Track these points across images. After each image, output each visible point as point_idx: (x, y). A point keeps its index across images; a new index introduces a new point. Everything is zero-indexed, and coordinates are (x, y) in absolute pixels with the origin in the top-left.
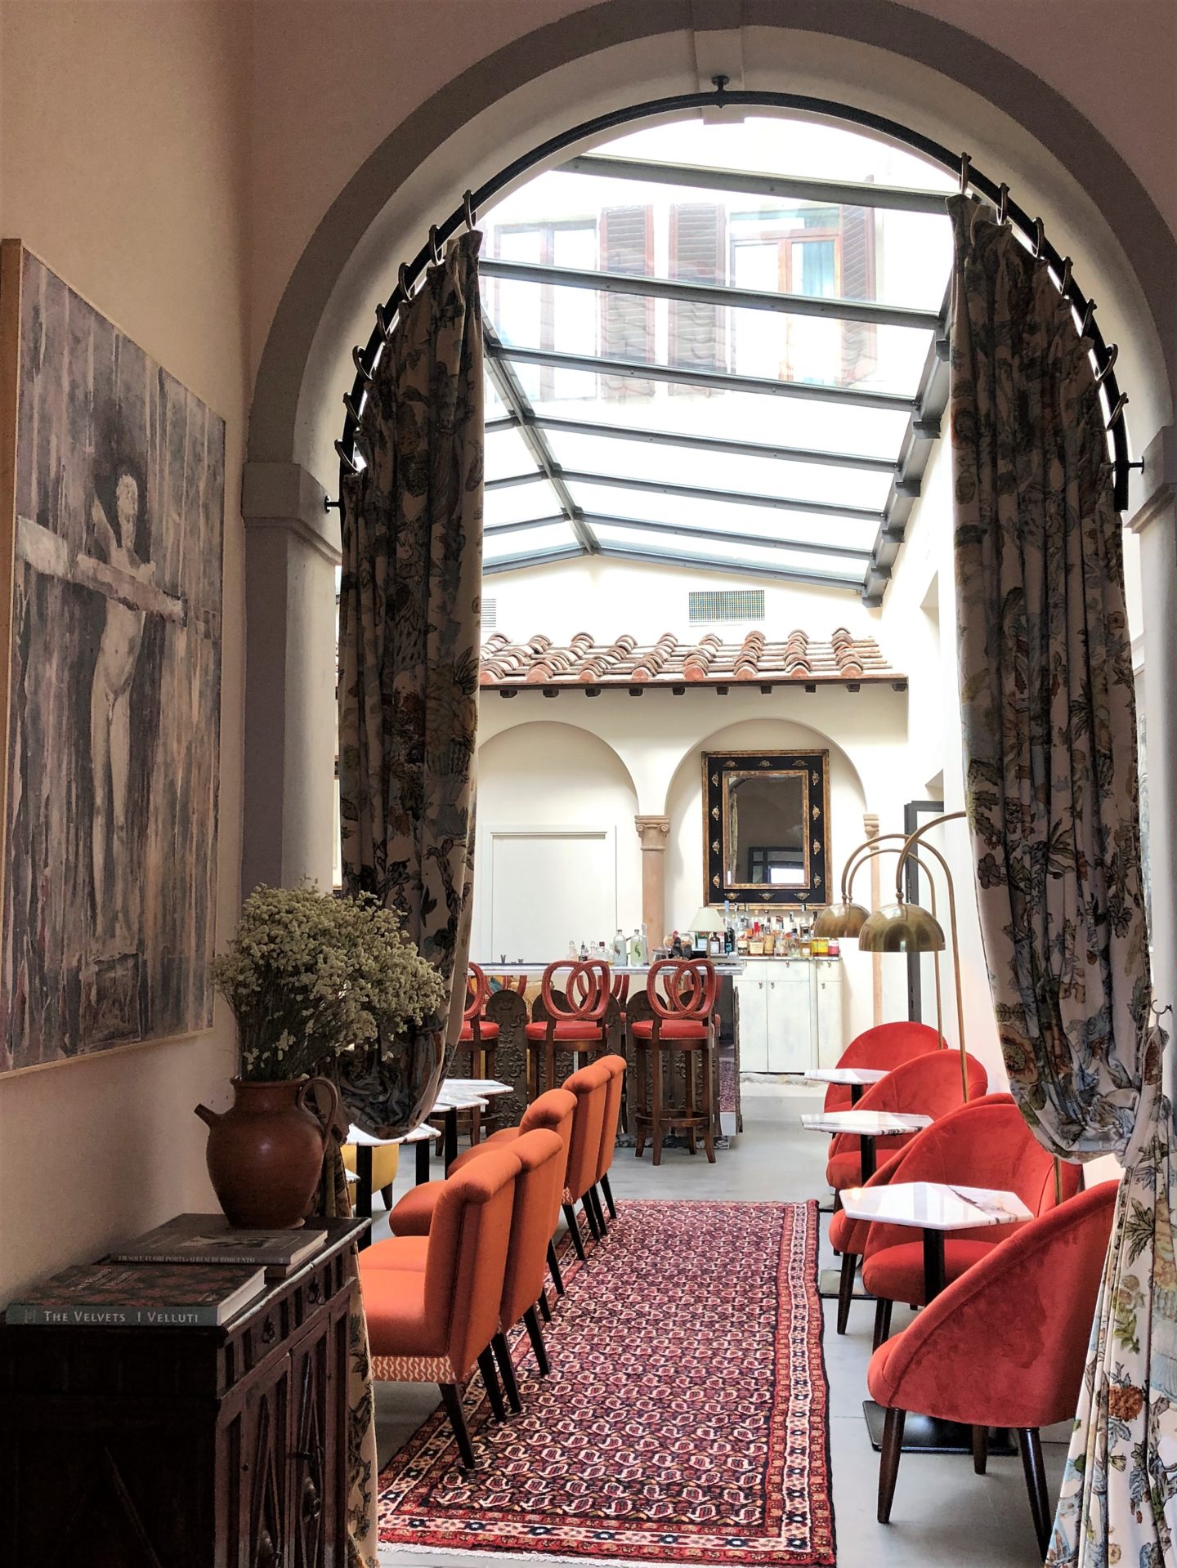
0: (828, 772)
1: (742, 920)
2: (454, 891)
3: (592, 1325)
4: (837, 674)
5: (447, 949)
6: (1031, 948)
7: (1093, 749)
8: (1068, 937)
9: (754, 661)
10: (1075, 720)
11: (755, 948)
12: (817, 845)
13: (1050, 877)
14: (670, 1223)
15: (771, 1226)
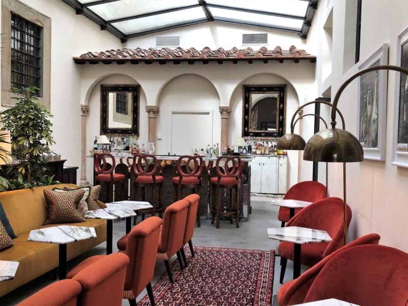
0: (286, 92)
1: (255, 142)
4: (291, 56)
9: (263, 53)
11: (258, 152)
12: (281, 117)
14: (215, 261)
15: (255, 264)
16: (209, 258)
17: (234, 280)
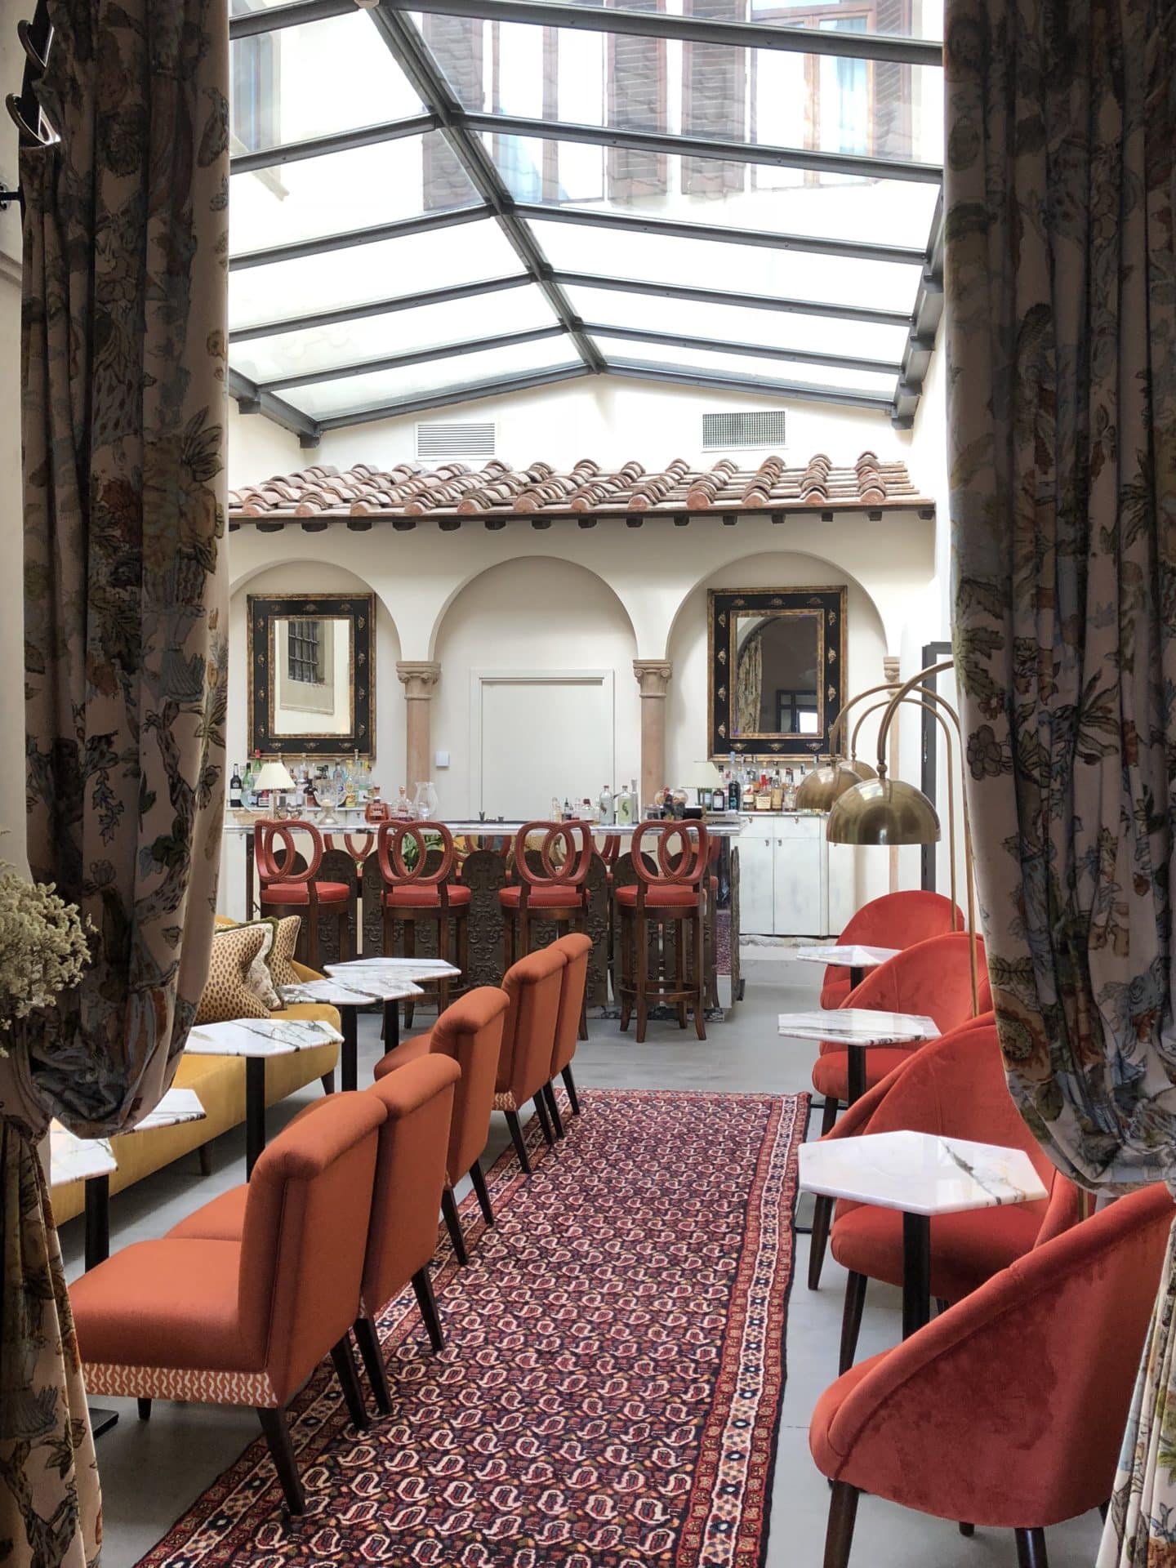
0: (846, 611)
1: (749, 773)
2: (180, 780)
3: (515, 1272)
4: (857, 500)
5: (172, 867)
6: (1047, 868)
7: (1154, 562)
8: (1105, 855)
9: (767, 488)
10: (1127, 516)
11: (762, 802)
12: (832, 691)
13: (1079, 763)
14: (639, 1122)
15: (752, 1126)
16: (623, 1115)
17: (696, 1165)
